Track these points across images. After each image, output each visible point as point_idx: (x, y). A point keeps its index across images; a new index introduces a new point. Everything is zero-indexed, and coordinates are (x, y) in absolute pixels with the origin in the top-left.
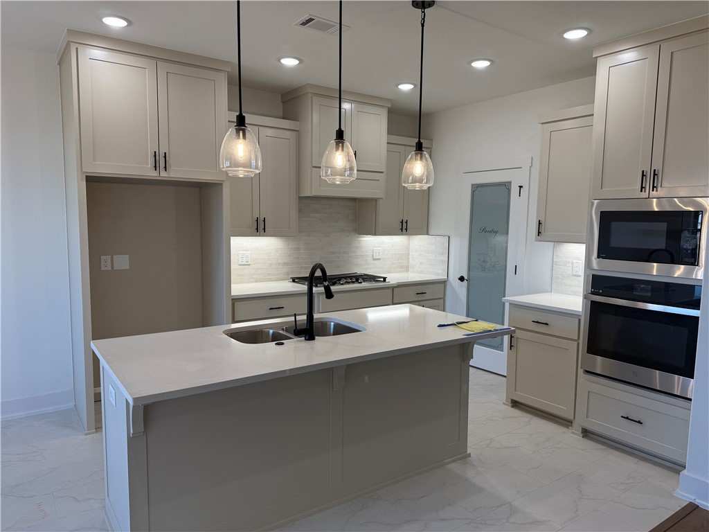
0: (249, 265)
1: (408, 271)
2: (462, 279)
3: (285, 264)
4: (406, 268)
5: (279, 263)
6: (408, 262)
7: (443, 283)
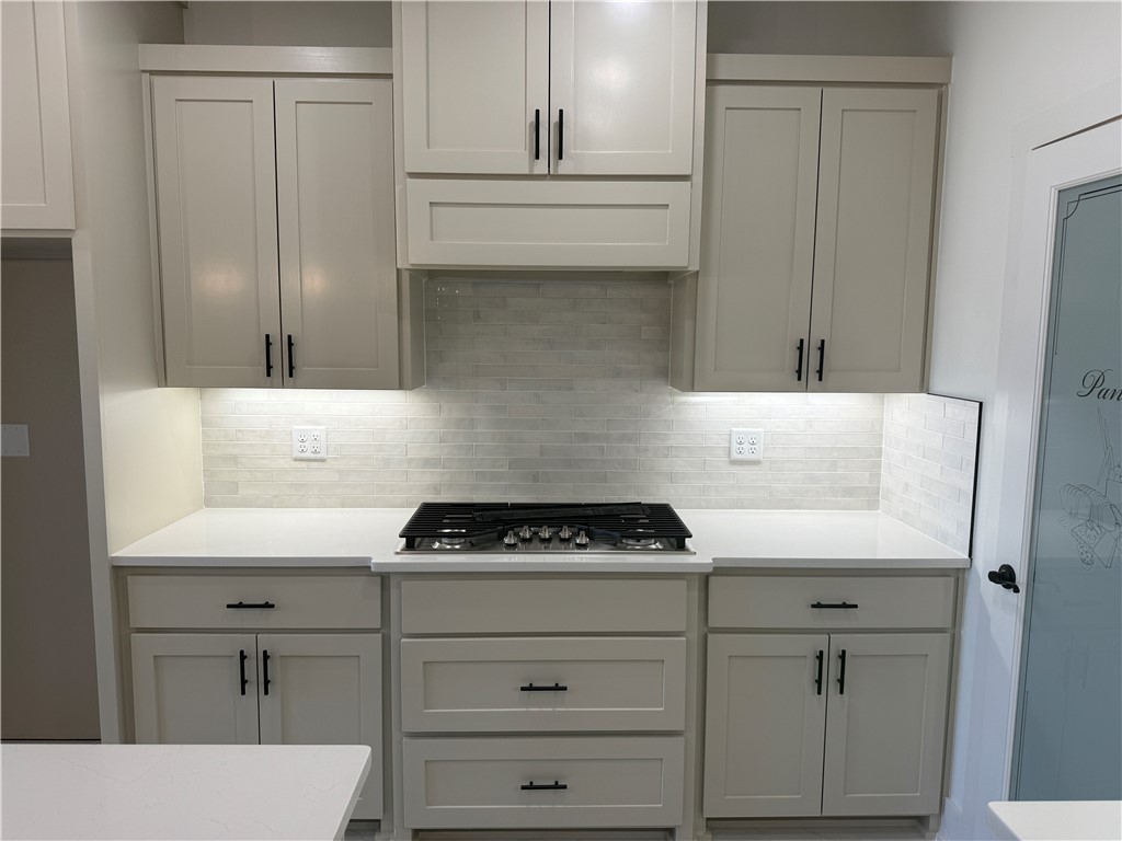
0: (323, 460)
1: (872, 504)
2: (1004, 577)
3: (427, 463)
4: (869, 497)
5: (410, 460)
6: (876, 477)
7: (955, 576)
